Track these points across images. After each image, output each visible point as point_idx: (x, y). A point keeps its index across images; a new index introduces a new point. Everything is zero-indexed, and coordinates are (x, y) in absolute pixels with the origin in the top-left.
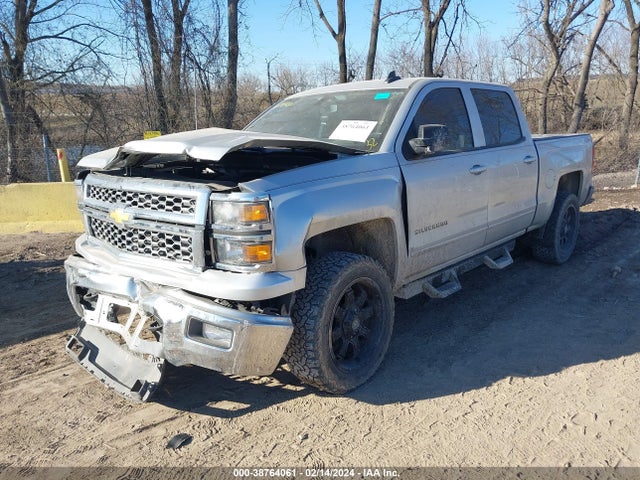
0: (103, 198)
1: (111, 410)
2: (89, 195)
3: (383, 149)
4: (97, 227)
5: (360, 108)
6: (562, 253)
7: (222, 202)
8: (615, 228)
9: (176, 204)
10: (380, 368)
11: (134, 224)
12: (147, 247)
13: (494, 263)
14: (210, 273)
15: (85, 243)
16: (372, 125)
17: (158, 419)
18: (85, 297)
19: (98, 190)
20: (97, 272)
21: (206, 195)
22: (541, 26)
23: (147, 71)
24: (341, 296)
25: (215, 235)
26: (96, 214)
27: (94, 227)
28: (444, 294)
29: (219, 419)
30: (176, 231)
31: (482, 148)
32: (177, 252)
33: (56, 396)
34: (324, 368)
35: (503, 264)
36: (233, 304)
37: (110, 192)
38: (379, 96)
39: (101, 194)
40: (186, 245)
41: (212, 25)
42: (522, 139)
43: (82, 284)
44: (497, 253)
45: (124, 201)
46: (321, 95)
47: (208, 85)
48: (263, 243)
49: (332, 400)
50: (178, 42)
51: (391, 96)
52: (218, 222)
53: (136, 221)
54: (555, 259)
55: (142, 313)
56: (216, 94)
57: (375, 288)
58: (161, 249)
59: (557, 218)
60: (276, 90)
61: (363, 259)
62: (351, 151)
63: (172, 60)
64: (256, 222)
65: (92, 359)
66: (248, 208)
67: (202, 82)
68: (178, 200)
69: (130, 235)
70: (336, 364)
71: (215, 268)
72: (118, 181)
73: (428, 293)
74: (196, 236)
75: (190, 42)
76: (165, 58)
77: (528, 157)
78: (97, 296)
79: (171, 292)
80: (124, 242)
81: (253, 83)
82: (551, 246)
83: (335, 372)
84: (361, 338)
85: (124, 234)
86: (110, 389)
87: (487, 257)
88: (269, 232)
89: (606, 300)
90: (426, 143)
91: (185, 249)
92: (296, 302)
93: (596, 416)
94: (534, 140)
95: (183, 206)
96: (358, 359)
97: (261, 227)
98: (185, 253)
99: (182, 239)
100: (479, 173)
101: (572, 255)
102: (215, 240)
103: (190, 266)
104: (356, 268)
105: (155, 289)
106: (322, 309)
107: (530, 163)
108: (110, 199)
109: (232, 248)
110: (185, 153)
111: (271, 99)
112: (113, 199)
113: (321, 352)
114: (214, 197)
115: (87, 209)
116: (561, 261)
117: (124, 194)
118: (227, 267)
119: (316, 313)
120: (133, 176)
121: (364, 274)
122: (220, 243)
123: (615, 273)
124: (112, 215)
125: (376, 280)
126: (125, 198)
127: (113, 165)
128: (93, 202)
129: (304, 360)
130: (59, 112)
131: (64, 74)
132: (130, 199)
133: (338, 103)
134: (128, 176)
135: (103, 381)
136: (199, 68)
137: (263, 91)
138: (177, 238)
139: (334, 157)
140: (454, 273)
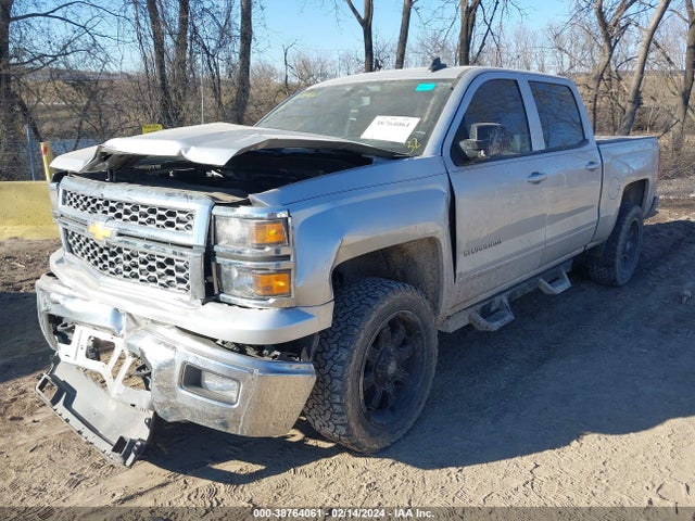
0: (81, 207)
1: (88, 472)
2: (64, 202)
3: (428, 152)
4: (75, 242)
5: (399, 101)
6: (622, 273)
7: (227, 218)
8: (678, 244)
9: (170, 219)
10: (418, 419)
11: (116, 241)
12: (134, 270)
13: (550, 287)
14: (211, 306)
15: (60, 261)
16: (414, 121)
17: (146, 486)
18: (59, 328)
19: (75, 196)
20: (74, 297)
21: (207, 208)
22: (593, 13)
23: (149, 56)
24: (376, 334)
25: (219, 260)
26: (72, 227)
27: (71, 241)
28: (495, 326)
29: (222, 485)
30: (169, 252)
31: (542, 152)
32: (170, 278)
33: (22, 450)
34: (353, 424)
35: (559, 289)
36: (241, 349)
37: (89, 200)
38: (421, 88)
39: (79, 202)
40: (182, 271)
41: (223, 5)
42: (585, 141)
43: (55, 311)
44: (552, 276)
45: (105, 212)
46: (350, 85)
47: (218, 73)
48: (279, 272)
49: (361, 461)
50: (184, 23)
51: (436, 87)
52: (222, 243)
53: (121, 238)
54: (615, 280)
55: (127, 352)
56: (227, 83)
57: (416, 323)
58: (151, 274)
59: (619, 233)
60: (294, 80)
61: (402, 288)
62: (389, 155)
63: (177, 43)
64: (270, 244)
65: (68, 405)
66: (261, 226)
67: (211, 70)
68: (171, 214)
69: (113, 254)
70: (368, 418)
71: (218, 301)
72: (98, 187)
73: (475, 326)
74: (194, 260)
75: (197, 23)
76: (169, 41)
77: (592, 163)
78: (74, 327)
79: (161, 329)
80: (106, 263)
81: (268, 72)
82: (610, 266)
83: (366, 428)
84: (396, 383)
85: (106, 253)
86: (87, 443)
87: (541, 280)
88: (287, 257)
89: (677, 332)
90: (480, 146)
91: (181, 275)
92: (320, 343)
93: (688, 488)
94: (598, 143)
95: (179, 221)
96: (393, 409)
97: (277, 251)
98: (180, 280)
99: (176, 263)
100: (538, 182)
101: (634, 275)
102: (218, 266)
103: (187, 297)
104: (394, 299)
105: (143, 323)
106: (352, 352)
107: (593, 170)
108: (89, 209)
109: (239, 276)
110: (180, 154)
111: (287, 90)
112: (93, 208)
113: (349, 405)
114: (217, 211)
115: (62, 220)
116: (621, 283)
117: (107, 203)
118: (233, 300)
119: (344, 357)
120: (117, 181)
121: (403, 306)
122: (225, 269)
123: (685, 299)
124: (92, 229)
125: (418, 313)
126: (107, 209)
127: (92, 167)
128: (69, 210)
129: (328, 415)
130: (47, 100)
131: (55, 58)
132: (113, 210)
133: (372, 95)
134: (111, 181)
135: (80, 432)
136: (208, 53)
137: (279, 81)
138: (170, 261)
139: (369, 162)
140: (505, 300)
